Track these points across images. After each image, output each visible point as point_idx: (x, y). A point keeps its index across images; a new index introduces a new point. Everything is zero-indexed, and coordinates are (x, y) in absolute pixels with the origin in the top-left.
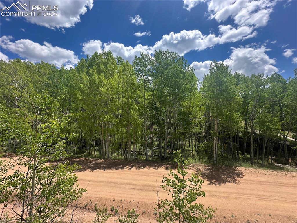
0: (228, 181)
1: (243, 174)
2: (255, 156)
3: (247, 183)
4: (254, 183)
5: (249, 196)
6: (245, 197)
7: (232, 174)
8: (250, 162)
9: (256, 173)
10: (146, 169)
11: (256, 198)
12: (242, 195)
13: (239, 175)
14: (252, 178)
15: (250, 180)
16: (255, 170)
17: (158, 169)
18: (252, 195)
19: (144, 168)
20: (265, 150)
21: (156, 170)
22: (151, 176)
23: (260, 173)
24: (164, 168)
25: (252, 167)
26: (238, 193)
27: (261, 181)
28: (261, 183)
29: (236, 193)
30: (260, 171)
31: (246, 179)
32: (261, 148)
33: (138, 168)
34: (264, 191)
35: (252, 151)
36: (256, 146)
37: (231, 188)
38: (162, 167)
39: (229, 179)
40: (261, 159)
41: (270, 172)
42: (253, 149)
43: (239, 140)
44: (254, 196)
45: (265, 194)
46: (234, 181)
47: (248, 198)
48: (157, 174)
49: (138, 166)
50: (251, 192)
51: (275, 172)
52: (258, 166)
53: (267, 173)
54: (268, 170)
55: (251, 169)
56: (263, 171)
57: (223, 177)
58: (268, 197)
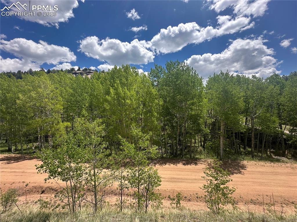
0: (235, 173)
1: (246, 167)
2: (255, 150)
3: (250, 174)
4: (255, 173)
5: (252, 183)
6: (249, 184)
7: (237, 167)
8: (251, 156)
9: (257, 165)
10: (167, 166)
11: (256, 184)
12: (246, 182)
13: (243, 167)
14: (253, 170)
15: (252, 171)
16: (256, 163)
17: (177, 165)
18: (254, 182)
19: (166, 164)
20: (264, 145)
21: (176, 166)
22: (173, 171)
23: (260, 165)
24: (181, 164)
25: (253, 160)
26: (243, 182)
27: (260, 172)
28: (261, 173)
29: (241, 181)
30: (260, 163)
31: (249, 170)
32: (261, 142)
33: (161, 165)
34: (263, 179)
35: (253, 146)
36: (256, 141)
37: (237, 178)
38: (179, 163)
39: (236, 171)
40: (261, 152)
41: (268, 164)
42: (254, 144)
43: (241, 136)
44: (255, 183)
45: (264, 181)
46: (240, 172)
47: (251, 184)
48: (177, 169)
49: (160, 163)
50: (253, 180)
51: (272, 164)
52: (258, 159)
53: (266, 165)
54: (266, 163)
55: (253, 162)
56: (262, 163)
57: (230, 169)
58: (266, 183)
